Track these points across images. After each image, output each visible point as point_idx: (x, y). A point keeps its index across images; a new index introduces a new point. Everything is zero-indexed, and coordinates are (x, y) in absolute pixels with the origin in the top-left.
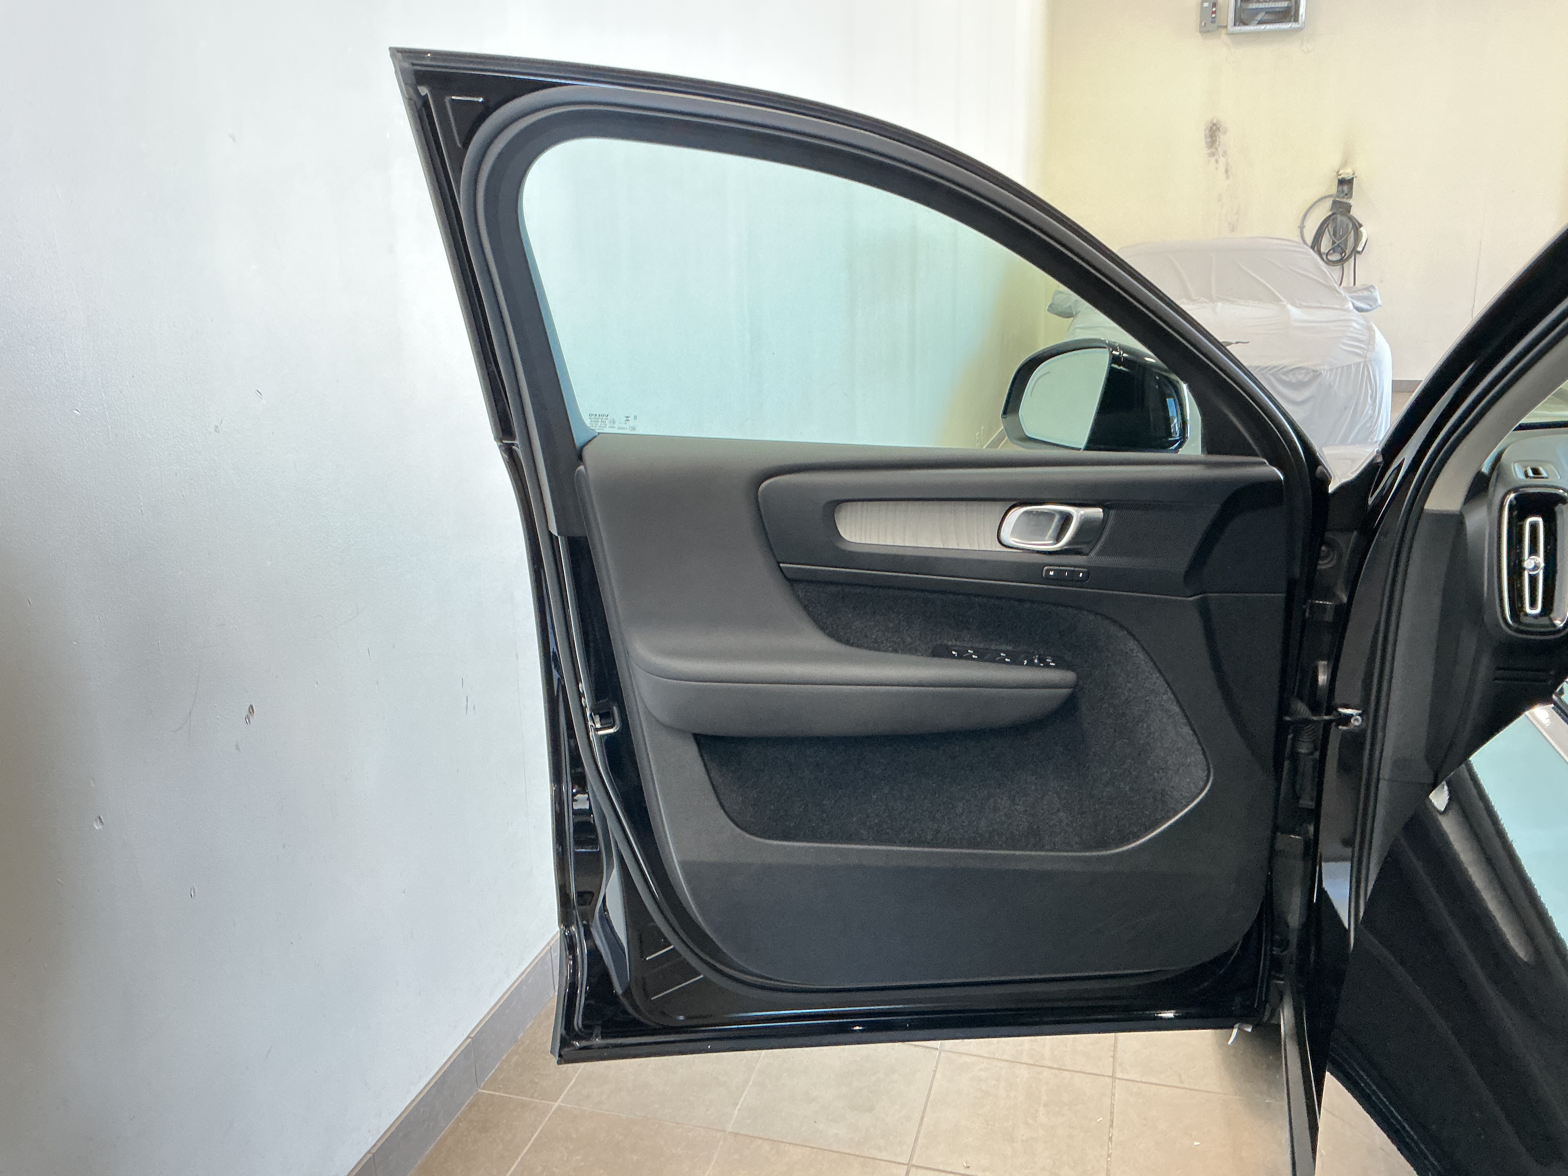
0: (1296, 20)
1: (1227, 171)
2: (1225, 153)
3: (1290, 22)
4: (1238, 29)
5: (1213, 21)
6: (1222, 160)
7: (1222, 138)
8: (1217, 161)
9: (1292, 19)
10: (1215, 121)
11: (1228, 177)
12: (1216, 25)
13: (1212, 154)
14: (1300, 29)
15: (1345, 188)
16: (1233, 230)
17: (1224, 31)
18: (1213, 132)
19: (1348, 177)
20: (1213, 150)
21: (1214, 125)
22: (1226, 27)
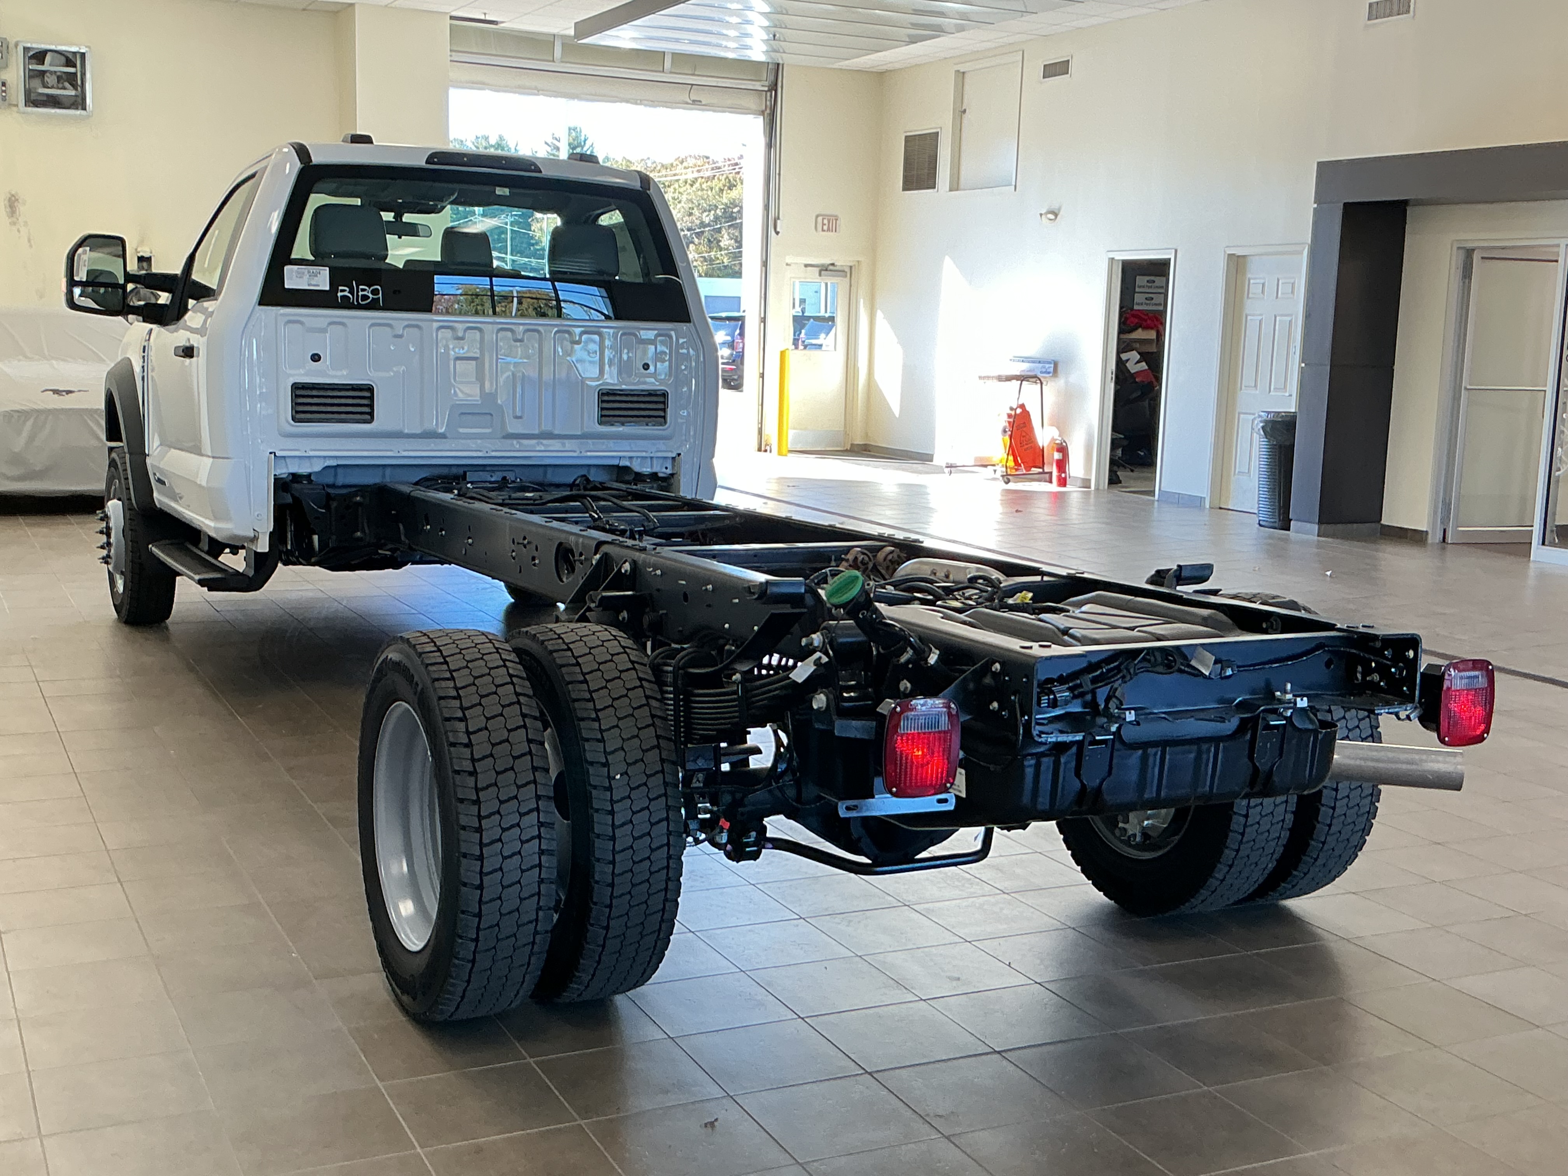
0: (84, 109)
1: (29, 241)
2: (26, 224)
3: (77, 109)
4: (30, 109)
5: (4, 99)
6: (22, 229)
7: (21, 208)
8: (19, 231)
9: (80, 107)
10: (13, 193)
11: (31, 246)
12: (6, 103)
13: (14, 224)
14: (88, 117)
15: (145, 264)
16: (41, 297)
17: (15, 109)
18: (12, 203)
19: (146, 255)
20: (14, 219)
21: (13, 196)
22: (17, 106)
